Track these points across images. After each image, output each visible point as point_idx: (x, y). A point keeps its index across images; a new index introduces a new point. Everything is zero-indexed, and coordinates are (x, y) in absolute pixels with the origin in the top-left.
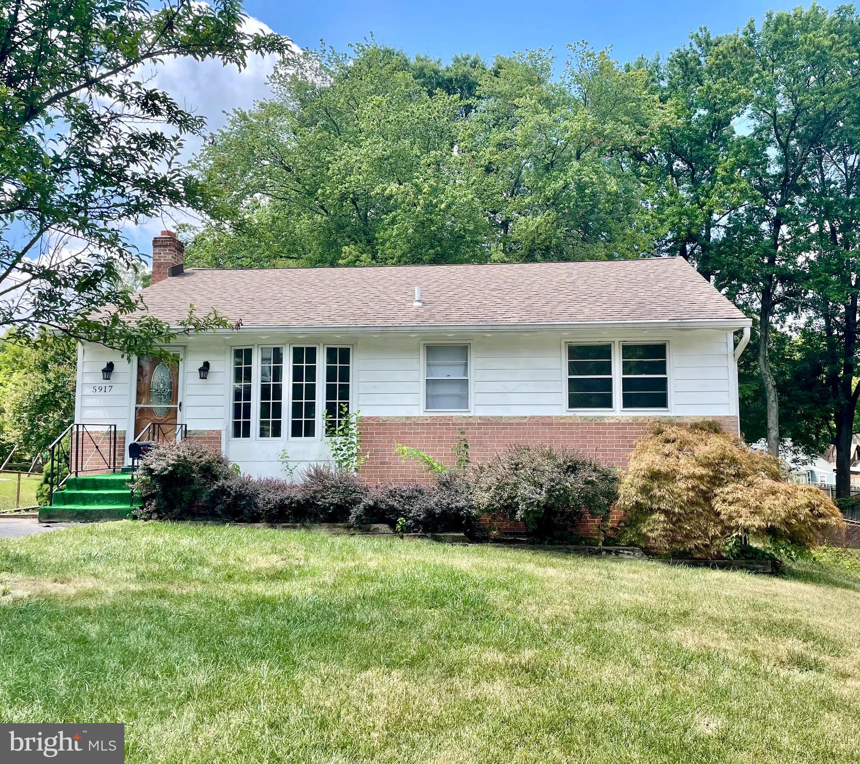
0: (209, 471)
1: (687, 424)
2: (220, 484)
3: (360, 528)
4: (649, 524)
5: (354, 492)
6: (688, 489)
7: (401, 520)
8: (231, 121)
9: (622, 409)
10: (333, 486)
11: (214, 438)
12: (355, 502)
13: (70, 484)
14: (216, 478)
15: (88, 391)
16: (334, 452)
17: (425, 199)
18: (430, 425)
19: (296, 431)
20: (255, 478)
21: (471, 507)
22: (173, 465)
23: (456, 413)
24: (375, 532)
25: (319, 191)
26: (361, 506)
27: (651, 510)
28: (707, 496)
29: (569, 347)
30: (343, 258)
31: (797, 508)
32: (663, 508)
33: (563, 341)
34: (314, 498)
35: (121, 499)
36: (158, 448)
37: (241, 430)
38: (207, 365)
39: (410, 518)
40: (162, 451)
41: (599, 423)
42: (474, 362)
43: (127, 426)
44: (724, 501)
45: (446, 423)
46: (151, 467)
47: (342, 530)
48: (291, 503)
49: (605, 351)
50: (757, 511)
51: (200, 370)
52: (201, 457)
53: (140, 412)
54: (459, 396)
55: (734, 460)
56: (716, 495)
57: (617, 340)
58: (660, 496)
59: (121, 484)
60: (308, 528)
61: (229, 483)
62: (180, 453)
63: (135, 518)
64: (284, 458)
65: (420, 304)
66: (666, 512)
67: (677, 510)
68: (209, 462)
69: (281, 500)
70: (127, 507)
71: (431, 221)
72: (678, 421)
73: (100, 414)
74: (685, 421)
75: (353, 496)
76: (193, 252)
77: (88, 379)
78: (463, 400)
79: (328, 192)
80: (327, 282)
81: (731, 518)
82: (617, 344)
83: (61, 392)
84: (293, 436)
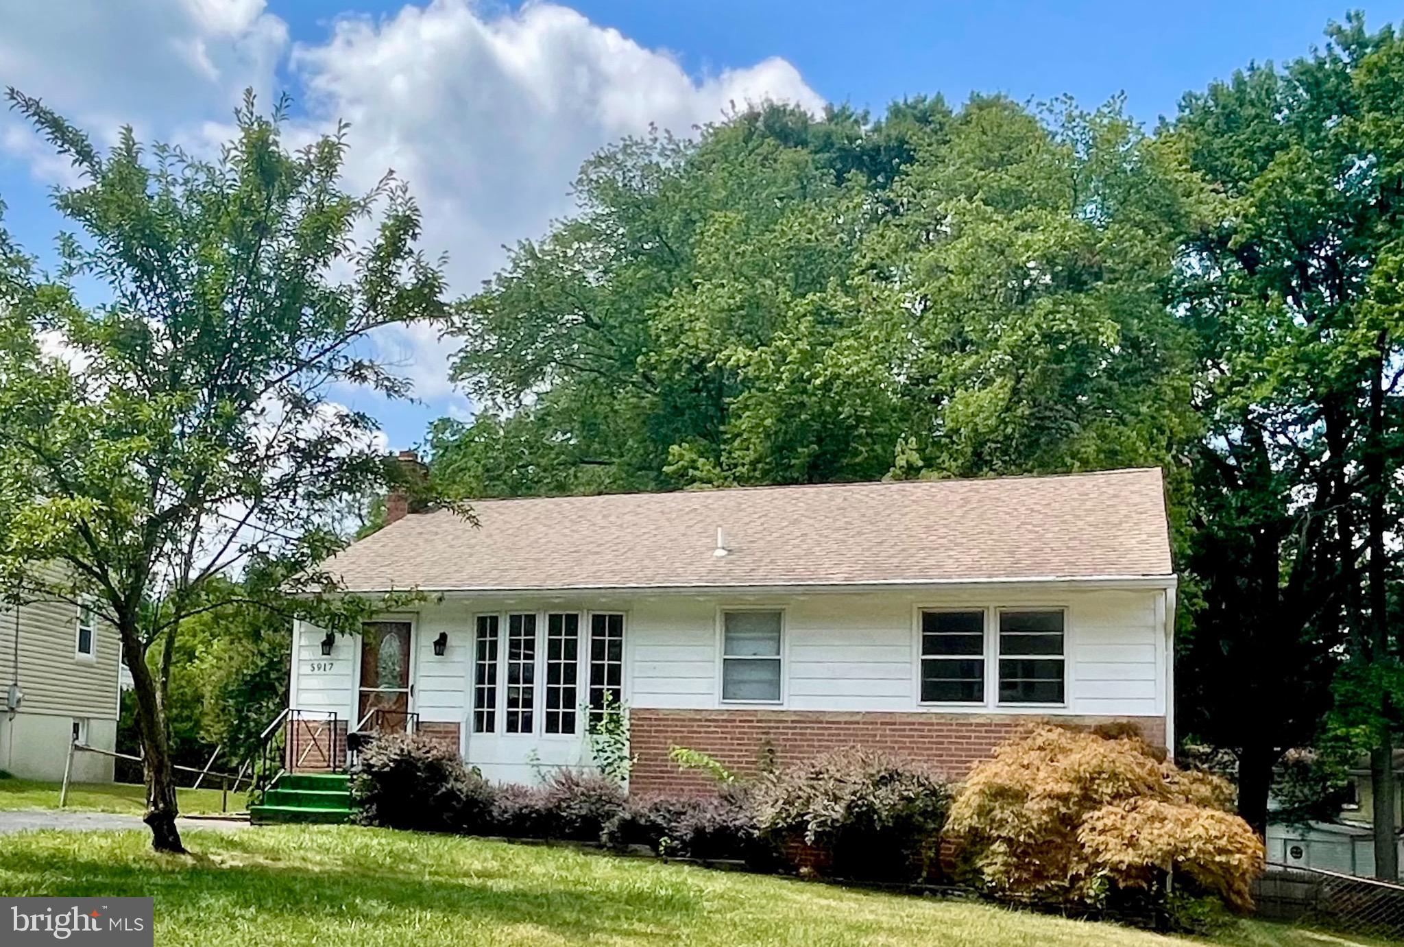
0: (437, 770)
1: (1089, 727)
2: (449, 786)
3: (614, 847)
4: (987, 857)
5: (610, 802)
6: (1044, 812)
7: (664, 840)
8: (513, 260)
9: (997, 703)
10: (583, 794)
11: (450, 732)
12: (609, 815)
13: (283, 782)
14: (445, 779)
15: (306, 669)
16: (595, 754)
17: (791, 371)
18: (726, 721)
19: (551, 727)
20: (494, 783)
21: (754, 827)
22: (394, 761)
23: (763, 706)
24: (634, 855)
25: (640, 359)
26: (615, 820)
27: (989, 838)
28: (1070, 823)
29: (924, 614)
30: (670, 465)
31: (1188, 841)
32: (1004, 834)
33: (915, 606)
34: (558, 807)
35: (340, 801)
36: (380, 740)
37: (484, 723)
38: (443, 637)
39: (676, 838)
40: (383, 744)
41: (963, 723)
42: (790, 635)
43: (349, 714)
44: (1093, 829)
45: (747, 719)
46: (372, 762)
47: (592, 850)
48: (531, 812)
49: (974, 621)
50: (1132, 843)
51: (436, 643)
52: (428, 752)
53: (363, 697)
54: (770, 682)
55: (1115, 774)
56: (1084, 822)
57: (992, 605)
58: (1001, 820)
59: (339, 784)
60: (550, 846)
61: (459, 785)
62: (404, 747)
63: (353, 822)
64: (535, 763)
65: (724, 553)
66: (1009, 841)
67: (1022, 838)
68: (437, 759)
69: (521, 809)
70: (347, 810)
71: (802, 405)
72: (1076, 721)
73: (319, 698)
74: (1087, 722)
75: (606, 808)
76: (456, 461)
77: (305, 655)
78: (774, 689)
79: (653, 361)
80: (612, 519)
81: (1097, 852)
82: (992, 610)
83: (278, 671)
84: (547, 731)
